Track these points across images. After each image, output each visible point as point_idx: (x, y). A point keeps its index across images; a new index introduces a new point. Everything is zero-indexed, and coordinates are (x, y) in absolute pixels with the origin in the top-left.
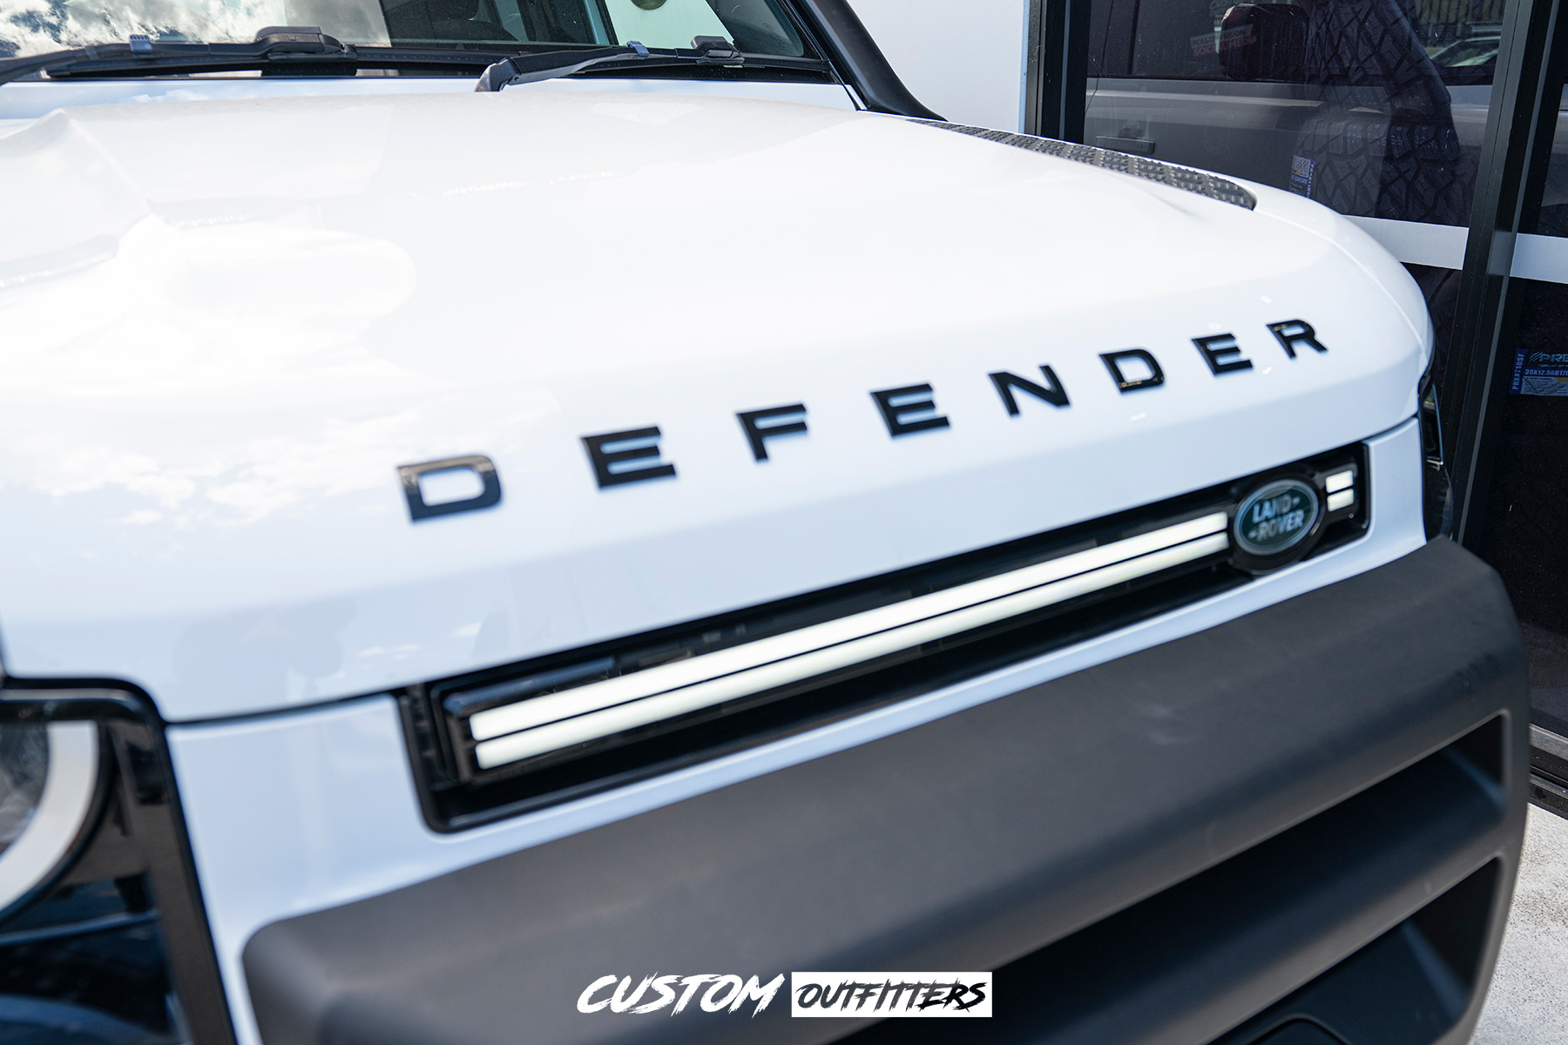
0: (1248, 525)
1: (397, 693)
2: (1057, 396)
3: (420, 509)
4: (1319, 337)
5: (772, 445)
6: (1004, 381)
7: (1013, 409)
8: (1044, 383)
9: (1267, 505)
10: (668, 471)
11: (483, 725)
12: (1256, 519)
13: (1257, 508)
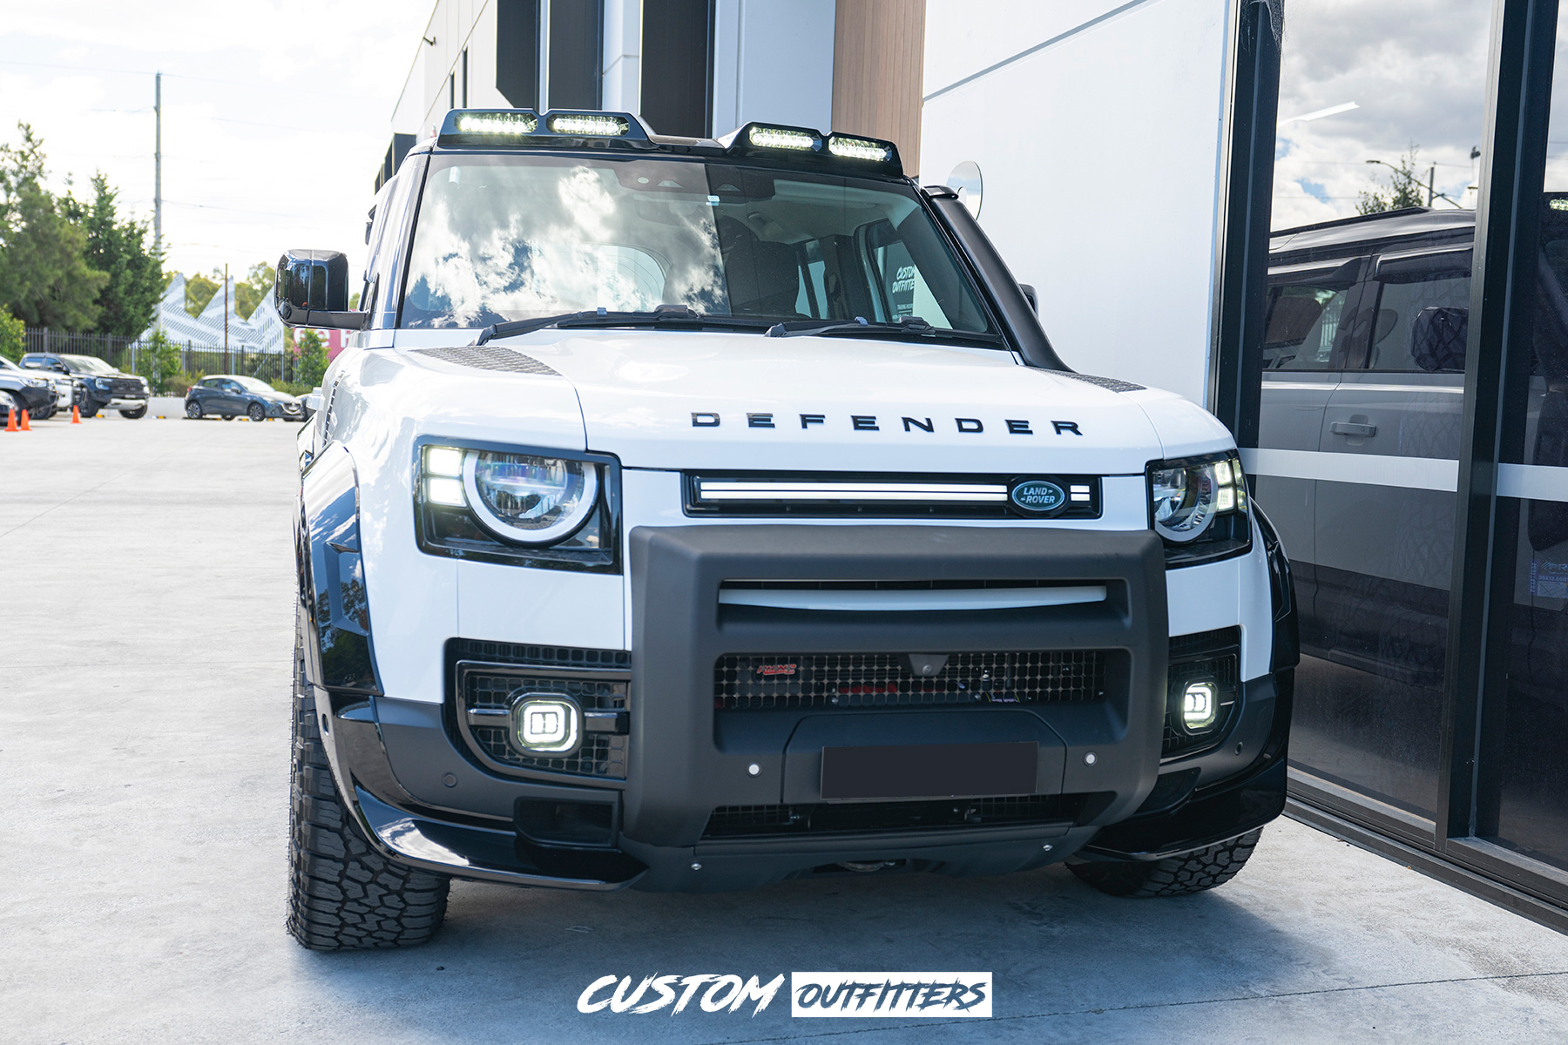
0: (1020, 495)
1: (683, 471)
2: (929, 428)
3: (696, 424)
4: (1079, 429)
5: (809, 425)
6: (907, 421)
7: (907, 429)
8: (926, 424)
9: (1032, 489)
10: (773, 426)
11: (704, 486)
12: (1025, 493)
13: (1026, 489)
